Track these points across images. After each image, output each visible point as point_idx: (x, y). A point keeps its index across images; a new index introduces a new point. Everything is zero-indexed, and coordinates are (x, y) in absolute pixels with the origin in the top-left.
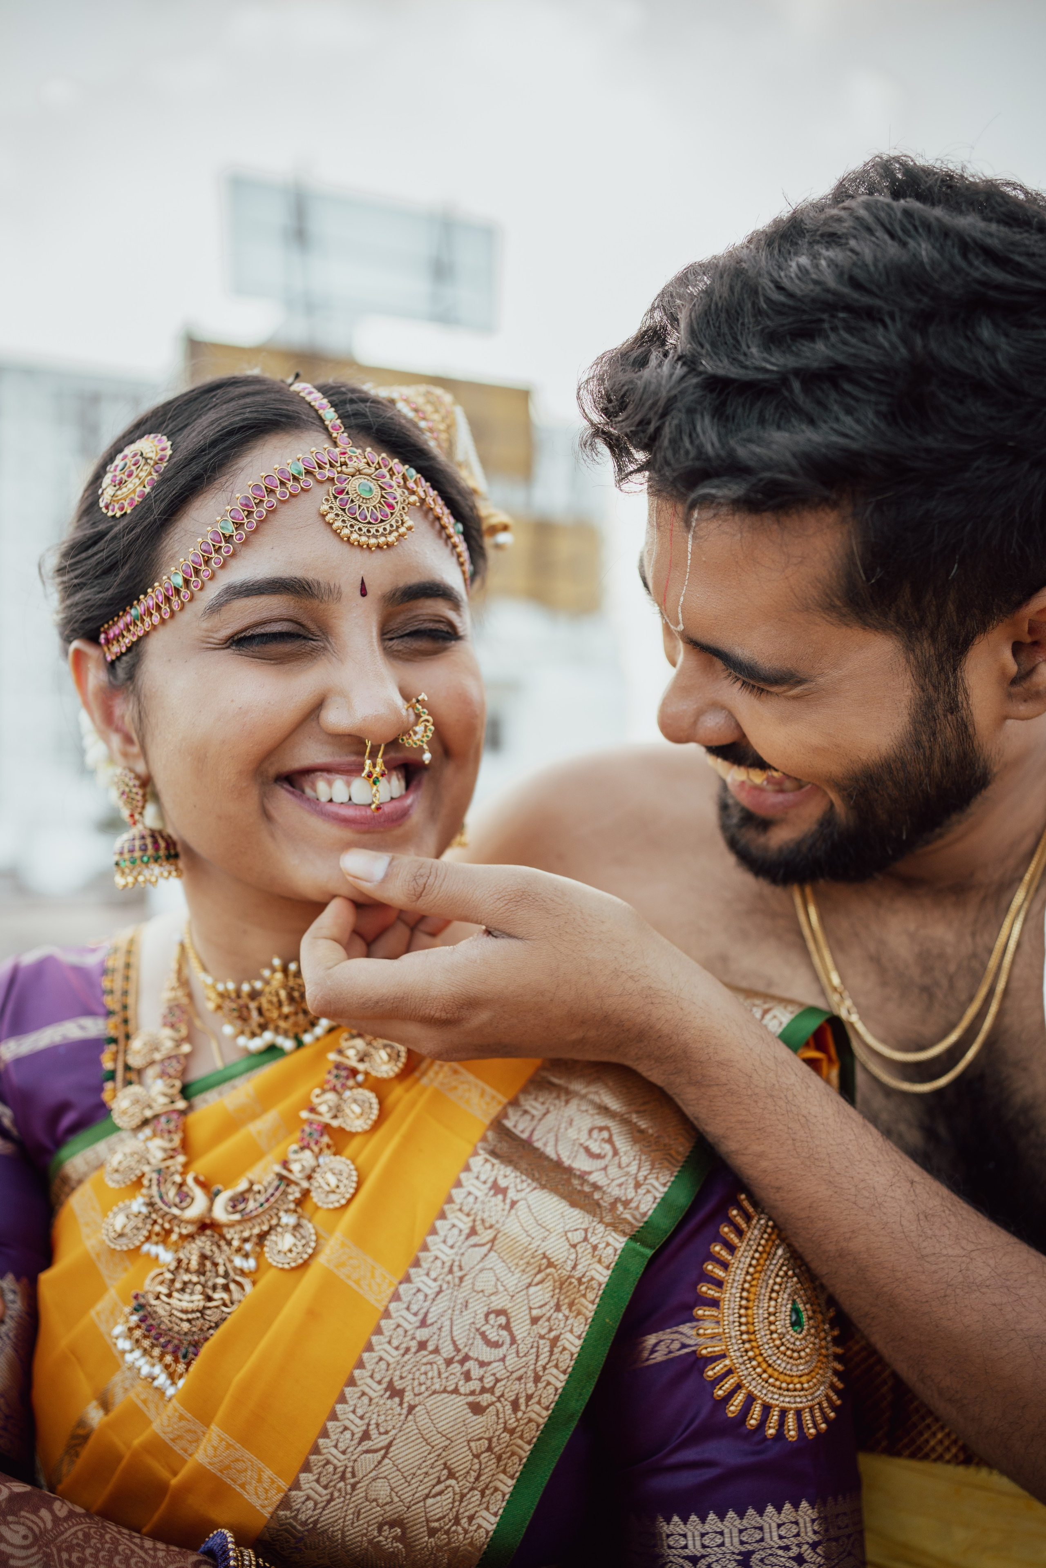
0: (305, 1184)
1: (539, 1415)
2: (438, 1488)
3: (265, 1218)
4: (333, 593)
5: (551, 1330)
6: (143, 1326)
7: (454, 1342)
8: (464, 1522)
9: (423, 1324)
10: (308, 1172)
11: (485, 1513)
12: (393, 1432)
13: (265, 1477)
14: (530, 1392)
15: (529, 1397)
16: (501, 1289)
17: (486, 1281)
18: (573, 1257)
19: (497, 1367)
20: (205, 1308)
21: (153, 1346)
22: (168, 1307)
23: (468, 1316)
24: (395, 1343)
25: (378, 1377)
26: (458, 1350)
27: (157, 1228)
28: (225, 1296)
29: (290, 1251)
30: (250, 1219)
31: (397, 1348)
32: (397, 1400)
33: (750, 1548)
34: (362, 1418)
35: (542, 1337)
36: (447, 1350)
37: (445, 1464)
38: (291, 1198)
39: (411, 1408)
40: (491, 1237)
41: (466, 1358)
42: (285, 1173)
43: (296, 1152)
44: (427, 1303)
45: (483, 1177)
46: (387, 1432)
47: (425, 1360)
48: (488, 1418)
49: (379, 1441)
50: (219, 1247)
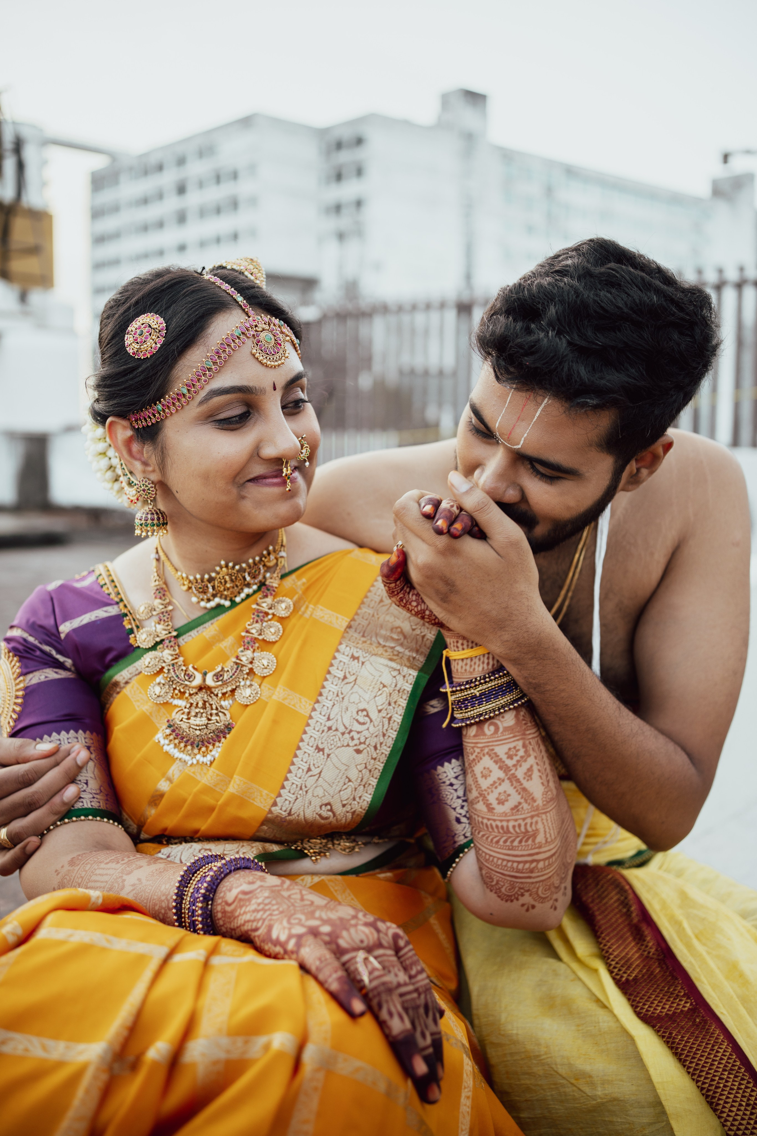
0: (250, 666)
1: (386, 750)
2: (345, 787)
3: (233, 682)
4: (263, 391)
5: (388, 714)
6: (174, 734)
7: (344, 725)
8: (357, 799)
9: (329, 719)
10: (250, 660)
11: (366, 794)
12: (321, 767)
13: (264, 794)
14: (381, 741)
15: (381, 744)
16: (362, 700)
17: (355, 698)
18: (395, 681)
19: (366, 733)
20: (208, 724)
21: (180, 743)
22: (188, 725)
23: (349, 713)
24: (317, 729)
25: (311, 744)
26: (346, 728)
27: (176, 692)
28: (218, 718)
29: (250, 696)
30: (226, 684)
31: (318, 731)
32: (321, 753)
34: (306, 762)
35: (384, 717)
36: (342, 729)
38: (245, 672)
40: (354, 679)
41: (351, 731)
42: (238, 661)
43: (242, 651)
44: (329, 710)
47: (332, 734)
48: (364, 754)
49: (315, 771)
50: (211, 697)
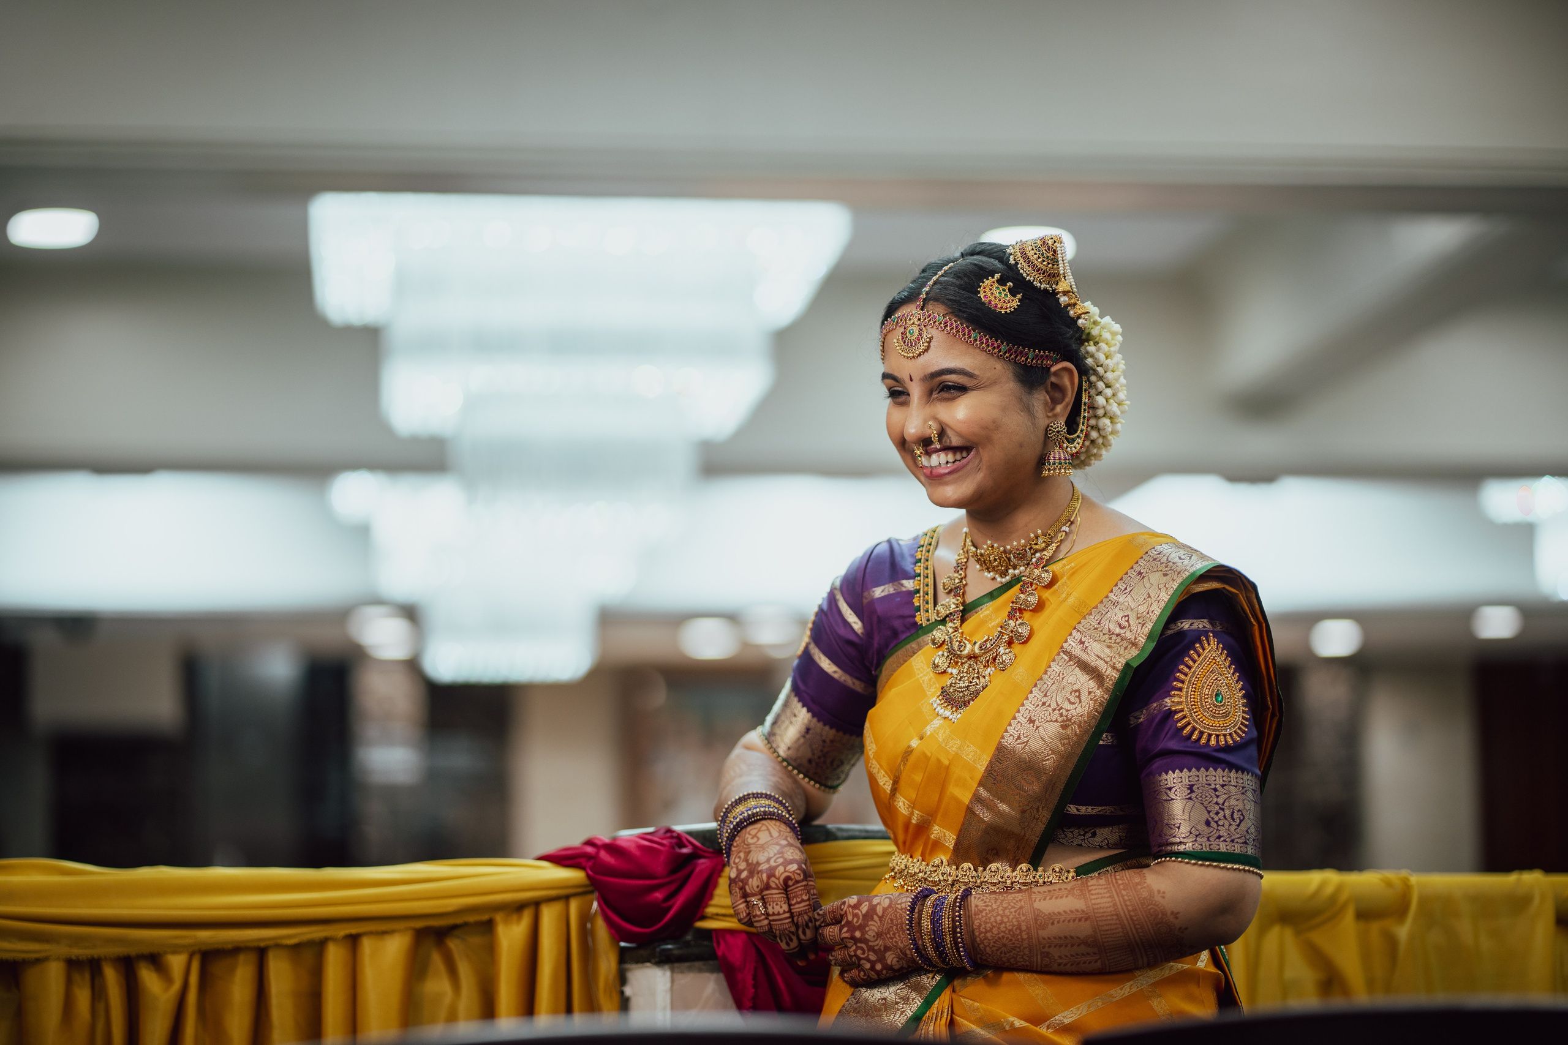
0: (1010, 634)
3: (994, 651)
5: (1095, 697)
6: (945, 698)
7: (1057, 703)
9: (1045, 696)
10: (1011, 629)
12: (1030, 736)
14: (1086, 721)
15: (1085, 723)
16: (1078, 682)
17: (1072, 679)
18: (1106, 667)
19: (1073, 712)
20: (969, 686)
22: (955, 688)
23: (1063, 693)
24: (1033, 703)
25: (1025, 716)
26: (1058, 706)
27: (952, 661)
28: (977, 681)
30: (988, 652)
31: (1034, 705)
32: (1032, 725)
33: (1193, 783)
34: (1017, 731)
36: (1054, 706)
37: (1050, 749)
38: (1004, 641)
39: (1037, 727)
40: (1077, 662)
41: (1061, 708)
42: (1002, 631)
43: (1006, 621)
44: (1048, 688)
45: (1076, 638)
46: (1027, 737)
47: (1044, 709)
48: (1068, 731)
49: (1024, 740)
50: (975, 664)
